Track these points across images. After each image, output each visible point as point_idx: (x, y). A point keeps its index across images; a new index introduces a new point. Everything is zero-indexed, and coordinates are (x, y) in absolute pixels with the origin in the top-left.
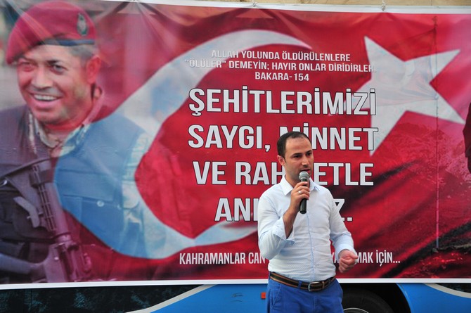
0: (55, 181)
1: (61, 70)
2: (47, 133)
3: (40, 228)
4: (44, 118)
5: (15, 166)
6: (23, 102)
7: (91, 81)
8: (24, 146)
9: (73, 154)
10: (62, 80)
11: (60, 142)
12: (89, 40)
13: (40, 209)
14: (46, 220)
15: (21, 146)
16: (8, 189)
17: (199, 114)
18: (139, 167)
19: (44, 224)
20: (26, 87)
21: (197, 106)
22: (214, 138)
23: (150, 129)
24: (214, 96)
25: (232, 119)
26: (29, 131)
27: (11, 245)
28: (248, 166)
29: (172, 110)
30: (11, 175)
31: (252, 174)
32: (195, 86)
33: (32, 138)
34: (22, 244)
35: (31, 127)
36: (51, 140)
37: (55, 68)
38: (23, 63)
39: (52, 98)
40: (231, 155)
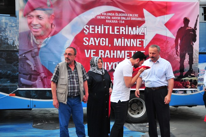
0: (39, 55)
1: (41, 19)
2: (37, 39)
3: (35, 71)
4: (36, 34)
5: (26, 50)
6: (29, 29)
7: (51, 22)
9: (45, 46)
11: (41, 42)
12: (51, 9)
13: (35, 64)
14: (36, 68)
15: (28, 44)
16: (24, 58)
17: (87, 34)
19: (36, 70)
20: (30, 24)
21: (86, 31)
22: (92, 42)
23: (71, 39)
24: (92, 28)
25: (98, 36)
26: (31, 39)
27: (26, 76)
28: (103, 51)
29: (78, 32)
30: (25, 53)
31: (104, 54)
32: (86, 24)
33: (32, 41)
34: (29, 76)
35: (31, 37)
36: (38, 42)
37: (39, 18)
38: (29, 16)
39: (38, 28)
40: (97, 48)
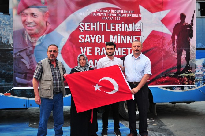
0: (34, 54)
1: (36, 16)
2: (31, 38)
3: (30, 69)
4: (31, 33)
5: (21, 49)
6: (24, 27)
7: (46, 20)
8: (24, 42)
9: (40, 45)
10: (36, 20)
11: (36, 41)
12: (45, 6)
13: (30, 63)
14: (32, 67)
15: (23, 42)
16: (19, 56)
17: (83, 31)
18: (62, 49)
19: (31, 68)
20: (24, 22)
21: (82, 28)
23: (66, 36)
24: (88, 25)
25: (94, 33)
26: (25, 37)
27: (21, 75)
28: (99, 49)
29: (73, 30)
30: (20, 52)
32: (81, 21)
33: (26, 39)
34: (24, 74)
35: (26, 35)
36: (33, 40)
37: (34, 16)
38: (23, 14)
39: (33, 26)
40: (93, 45)
